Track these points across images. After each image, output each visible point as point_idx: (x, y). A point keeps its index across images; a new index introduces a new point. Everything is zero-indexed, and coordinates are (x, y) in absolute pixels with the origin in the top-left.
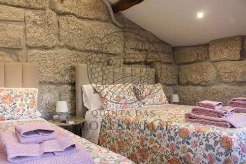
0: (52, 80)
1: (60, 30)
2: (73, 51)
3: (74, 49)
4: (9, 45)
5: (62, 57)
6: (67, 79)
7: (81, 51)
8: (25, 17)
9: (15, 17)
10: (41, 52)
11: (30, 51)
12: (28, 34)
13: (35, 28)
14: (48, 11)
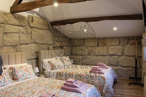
0: (29, 58)
1: (32, 35)
2: (36, 44)
3: (37, 43)
4: (14, 44)
5: (33, 48)
6: (34, 57)
7: (39, 44)
8: (19, 30)
9: (16, 30)
10: (25, 46)
11: (21, 46)
12: (21, 38)
13: (23, 35)
14: (27, 26)
